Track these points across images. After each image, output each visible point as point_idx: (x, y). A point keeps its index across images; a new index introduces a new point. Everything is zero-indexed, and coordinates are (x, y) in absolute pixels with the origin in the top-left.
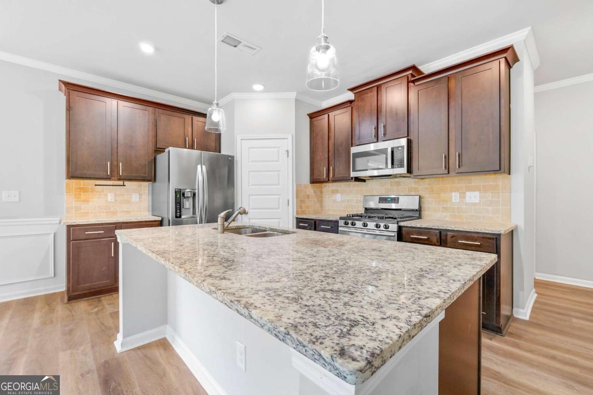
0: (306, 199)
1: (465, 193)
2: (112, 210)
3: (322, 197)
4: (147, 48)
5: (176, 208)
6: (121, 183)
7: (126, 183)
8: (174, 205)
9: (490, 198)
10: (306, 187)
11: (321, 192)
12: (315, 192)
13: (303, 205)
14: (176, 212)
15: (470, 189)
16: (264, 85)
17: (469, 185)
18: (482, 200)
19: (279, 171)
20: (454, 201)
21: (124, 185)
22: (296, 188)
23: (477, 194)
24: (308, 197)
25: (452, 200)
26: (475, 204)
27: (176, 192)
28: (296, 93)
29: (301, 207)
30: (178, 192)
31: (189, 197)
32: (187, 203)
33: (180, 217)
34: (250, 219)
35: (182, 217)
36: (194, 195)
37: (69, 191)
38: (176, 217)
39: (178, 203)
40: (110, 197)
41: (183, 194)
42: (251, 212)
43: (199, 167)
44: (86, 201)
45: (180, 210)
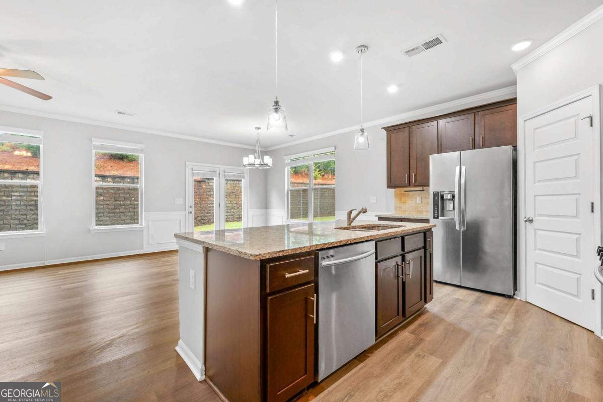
2: (420, 209)
4: (393, 89)
5: (434, 207)
6: (421, 188)
7: (424, 188)
14: (434, 213)
19: (579, 155)
21: (423, 190)
27: (434, 194)
30: (436, 195)
31: (449, 200)
32: (449, 206)
33: (438, 218)
34: (535, 229)
35: (440, 218)
36: (453, 197)
37: (396, 195)
38: (434, 217)
39: (436, 204)
40: (418, 200)
41: (442, 197)
42: (537, 219)
43: (458, 169)
44: (404, 203)
45: (438, 211)
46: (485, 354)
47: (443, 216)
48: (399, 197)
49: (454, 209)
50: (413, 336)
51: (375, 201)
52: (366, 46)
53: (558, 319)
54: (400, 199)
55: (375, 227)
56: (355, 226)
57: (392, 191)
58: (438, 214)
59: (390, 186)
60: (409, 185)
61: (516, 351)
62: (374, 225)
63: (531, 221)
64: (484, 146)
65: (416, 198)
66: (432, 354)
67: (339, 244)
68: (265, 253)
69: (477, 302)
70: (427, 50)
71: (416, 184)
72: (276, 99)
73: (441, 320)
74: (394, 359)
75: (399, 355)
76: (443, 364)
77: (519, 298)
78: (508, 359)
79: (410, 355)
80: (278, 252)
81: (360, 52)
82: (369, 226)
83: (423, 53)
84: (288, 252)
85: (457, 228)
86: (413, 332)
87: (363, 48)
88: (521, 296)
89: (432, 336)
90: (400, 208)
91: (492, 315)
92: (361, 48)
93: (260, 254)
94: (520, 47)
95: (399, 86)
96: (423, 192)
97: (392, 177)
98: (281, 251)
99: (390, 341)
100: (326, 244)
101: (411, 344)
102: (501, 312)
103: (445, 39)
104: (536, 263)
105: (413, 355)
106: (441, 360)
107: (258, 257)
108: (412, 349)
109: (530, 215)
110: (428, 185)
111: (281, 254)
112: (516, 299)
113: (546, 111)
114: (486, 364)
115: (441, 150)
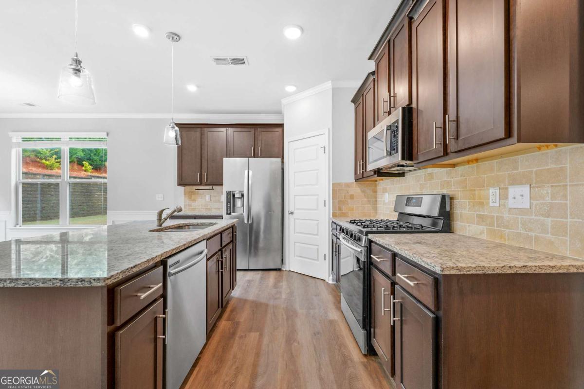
0: (349, 200)
1: (507, 189)
2: (209, 207)
3: (376, 198)
5: (227, 206)
6: (211, 187)
7: (214, 187)
8: (226, 204)
9: (548, 200)
10: (348, 185)
11: (375, 192)
12: (363, 191)
13: (344, 207)
14: (227, 210)
15: (515, 181)
16: (296, 86)
17: (515, 172)
18: (535, 202)
19: (318, 170)
20: (491, 204)
21: (213, 189)
22: (333, 187)
23: (526, 189)
24: (352, 197)
25: (489, 203)
26: (522, 211)
27: (227, 193)
28: (330, 81)
29: (340, 209)
30: (229, 193)
31: (239, 198)
32: (239, 203)
33: (230, 214)
34: (295, 219)
35: (232, 214)
36: (243, 195)
37: (185, 194)
38: (227, 214)
39: (228, 202)
40: (208, 198)
41: (234, 195)
42: (295, 212)
43: (246, 172)
44: (194, 200)
45: (230, 208)
46: (282, 315)
47: (234, 212)
48: (189, 195)
49: (243, 205)
50: (230, 322)
51: (162, 200)
52: (178, 36)
53: (308, 277)
54: (190, 197)
55: (185, 226)
56: (167, 227)
57: (182, 188)
58: (230, 210)
59: (180, 184)
60: (201, 184)
61: (297, 306)
62: (183, 224)
63: (292, 213)
64: (261, 157)
65: (205, 196)
66: (250, 331)
67: (183, 248)
68: (118, 273)
69: (262, 278)
70: (232, 65)
71: (207, 183)
72: (77, 56)
73: (245, 301)
74: (223, 349)
75: (226, 344)
76: (261, 335)
77: (284, 269)
78: (295, 313)
79: (235, 339)
80: (132, 268)
81: (171, 39)
82: (179, 225)
83: (228, 66)
84: (141, 267)
85: (246, 221)
86: (228, 319)
87: (175, 37)
88: (286, 268)
89: (243, 317)
90: (190, 205)
91: (276, 286)
92: (172, 35)
93: (112, 276)
94: (290, 89)
95: (198, 87)
96: (212, 191)
97: (183, 175)
98: (135, 267)
99: (213, 334)
100: (174, 250)
101: (231, 330)
102: (279, 281)
103: (248, 63)
104: (295, 242)
105: (237, 338)
106: (258, 333)
107: (109, 280)
108: (233, 334)
109: (292, 210)
110: (222, 185)
111: (135, 270)
112: (283, 270)
113: (300, 138)
114: (285, 323)
115: (230, 154)
